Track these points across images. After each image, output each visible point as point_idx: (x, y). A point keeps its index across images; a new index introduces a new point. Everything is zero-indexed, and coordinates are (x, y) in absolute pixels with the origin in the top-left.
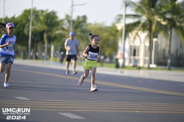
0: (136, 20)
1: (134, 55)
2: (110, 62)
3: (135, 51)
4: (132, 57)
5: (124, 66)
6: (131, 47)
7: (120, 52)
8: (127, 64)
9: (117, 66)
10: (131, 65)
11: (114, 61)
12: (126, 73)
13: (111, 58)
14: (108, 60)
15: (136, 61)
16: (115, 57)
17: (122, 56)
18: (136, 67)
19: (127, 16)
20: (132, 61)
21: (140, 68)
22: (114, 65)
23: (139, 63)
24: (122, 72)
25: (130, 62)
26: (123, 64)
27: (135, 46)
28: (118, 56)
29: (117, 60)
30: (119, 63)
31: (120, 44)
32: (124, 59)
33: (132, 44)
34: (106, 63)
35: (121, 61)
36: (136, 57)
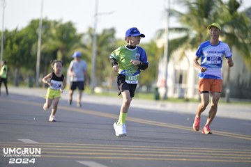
0: (183, 34)
1: (181, 82)
2: (148, 92)
3: (181, 77)
4: (178, 85)
5: (166, 98)
6: (176, 71)
7: (161, 77)
8: (170, 94)
9: (157, 98)
10: (176, 96)
11: (153, 90)
12: (170, 107)
13: (149, 86)
14: (144, 89)
15: (183, 91)
16: (154, 86)
17: (163, 84)
18: (183, 99)
19: (170, 29)
20: (178, 90)
21: (187, 100)
22: (152, 96)
23: (187, 93)
24: (163, 106)
25: (175, 92)
26: (166, 94)
27: (181, 71)
28: (159, 84)
29: (157, 89)
30: (159, 94)
31: (162, 67)
32: (166, 87)
33: (178, 68)
34: (142, 93)
35: (162, 91)
36: (183, 86)
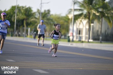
0: (80, 12)
1: (79, 34)
2: (65, 38)
3: (80, 31)
4: (78, 35)
5: (73, 41)
6: (77, 29)
7: (71, 32)
8: (75, 39)
9: (69, 41)
10: (78, 40)
11: (67, 37)
12: (75, 45)
13: (65, 36)
14: (63, 37)
15: (81, 38)
16: (68, 35)
17: (72, 35)
18: (81, 41)
19: (75, 10)
20: (78, 37)
21: (83, 42)
22: (67, 40)
23: (82, 38)
24: (72, 44)
25: (77, 38)
26: (73, 39)
27: (80, 29)
28: (70, 34)
29: (69, 37)
30: (70, 39)
31: (71, 27)
32: (73, 36)
33: (78, 27)
34: (62, 39)
35: (71, 38)
36: (81, 35)
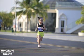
5: (16, 31)
6: (19, 23)
7: (14, 25)
8: (17, 30)
9: (13, 31)
10: (19, 31)
11: (11, 29)
12: (17, 34)
13: (10, 27)
14: (8, 28)
16: (12, 27)
17: (15, 27)
18: (21, 31)
19: (17, 8)
20: (20, 29)
21: (23, 32)
22: (11, 31)
24: (15, 34)
26: (16, 30)
28: (13, 27)
32: (16, 28)
34: (8, 30)
35: (14, 29)
36: (21, 27)
